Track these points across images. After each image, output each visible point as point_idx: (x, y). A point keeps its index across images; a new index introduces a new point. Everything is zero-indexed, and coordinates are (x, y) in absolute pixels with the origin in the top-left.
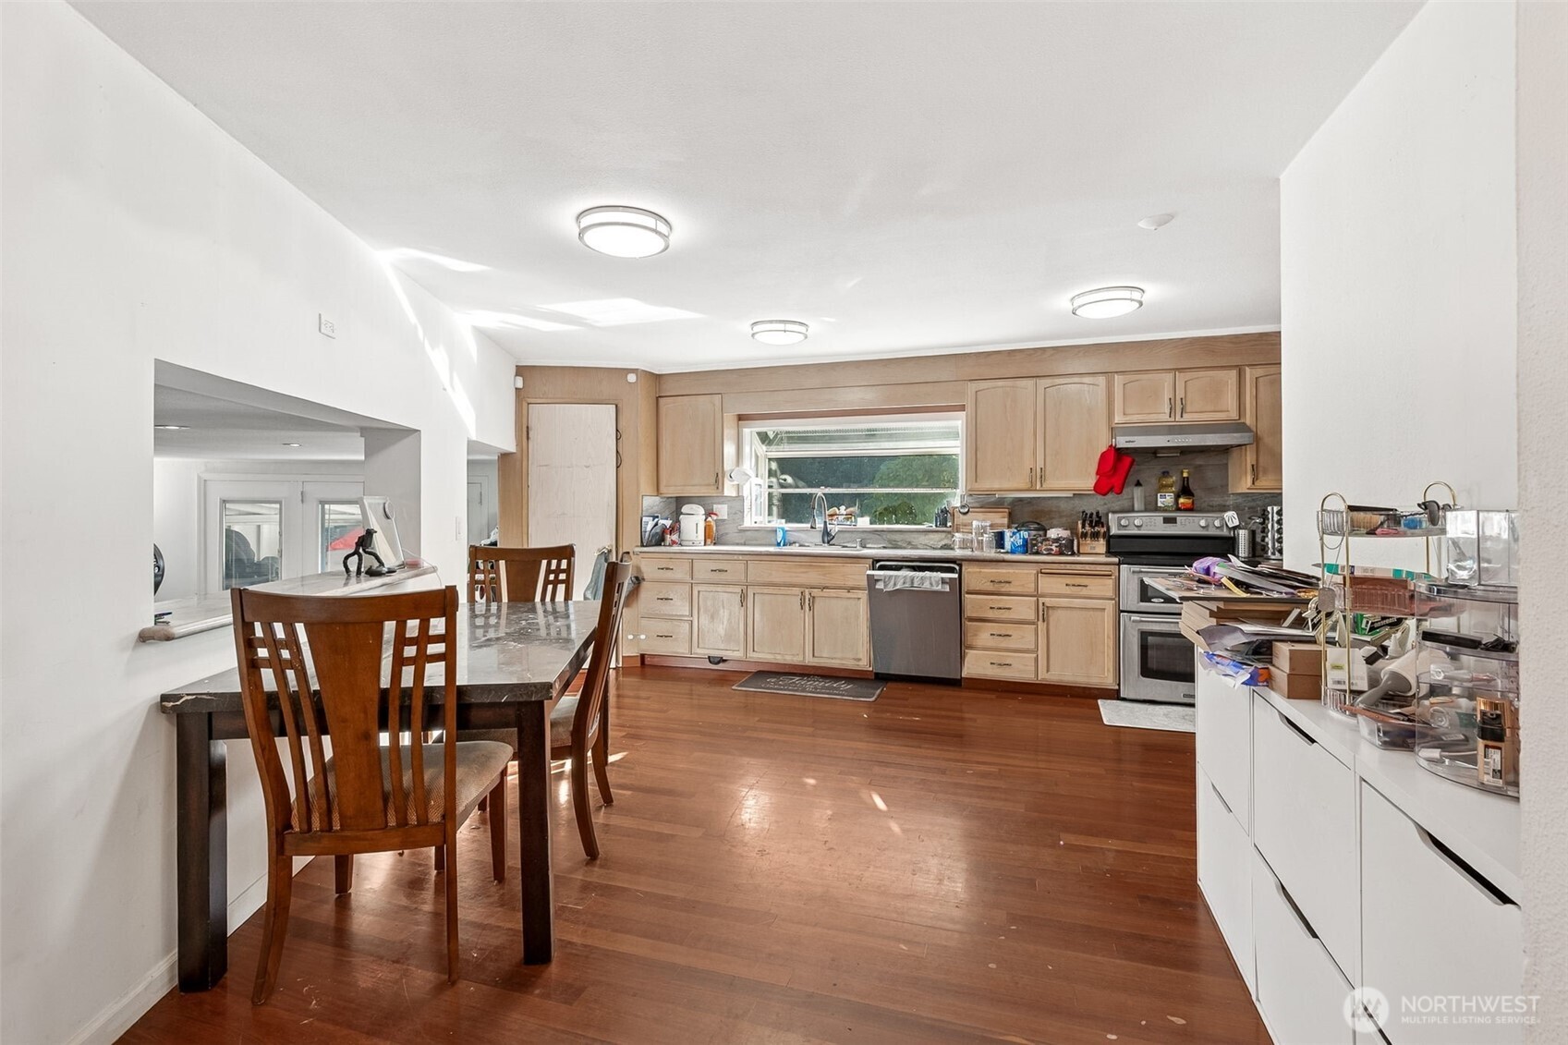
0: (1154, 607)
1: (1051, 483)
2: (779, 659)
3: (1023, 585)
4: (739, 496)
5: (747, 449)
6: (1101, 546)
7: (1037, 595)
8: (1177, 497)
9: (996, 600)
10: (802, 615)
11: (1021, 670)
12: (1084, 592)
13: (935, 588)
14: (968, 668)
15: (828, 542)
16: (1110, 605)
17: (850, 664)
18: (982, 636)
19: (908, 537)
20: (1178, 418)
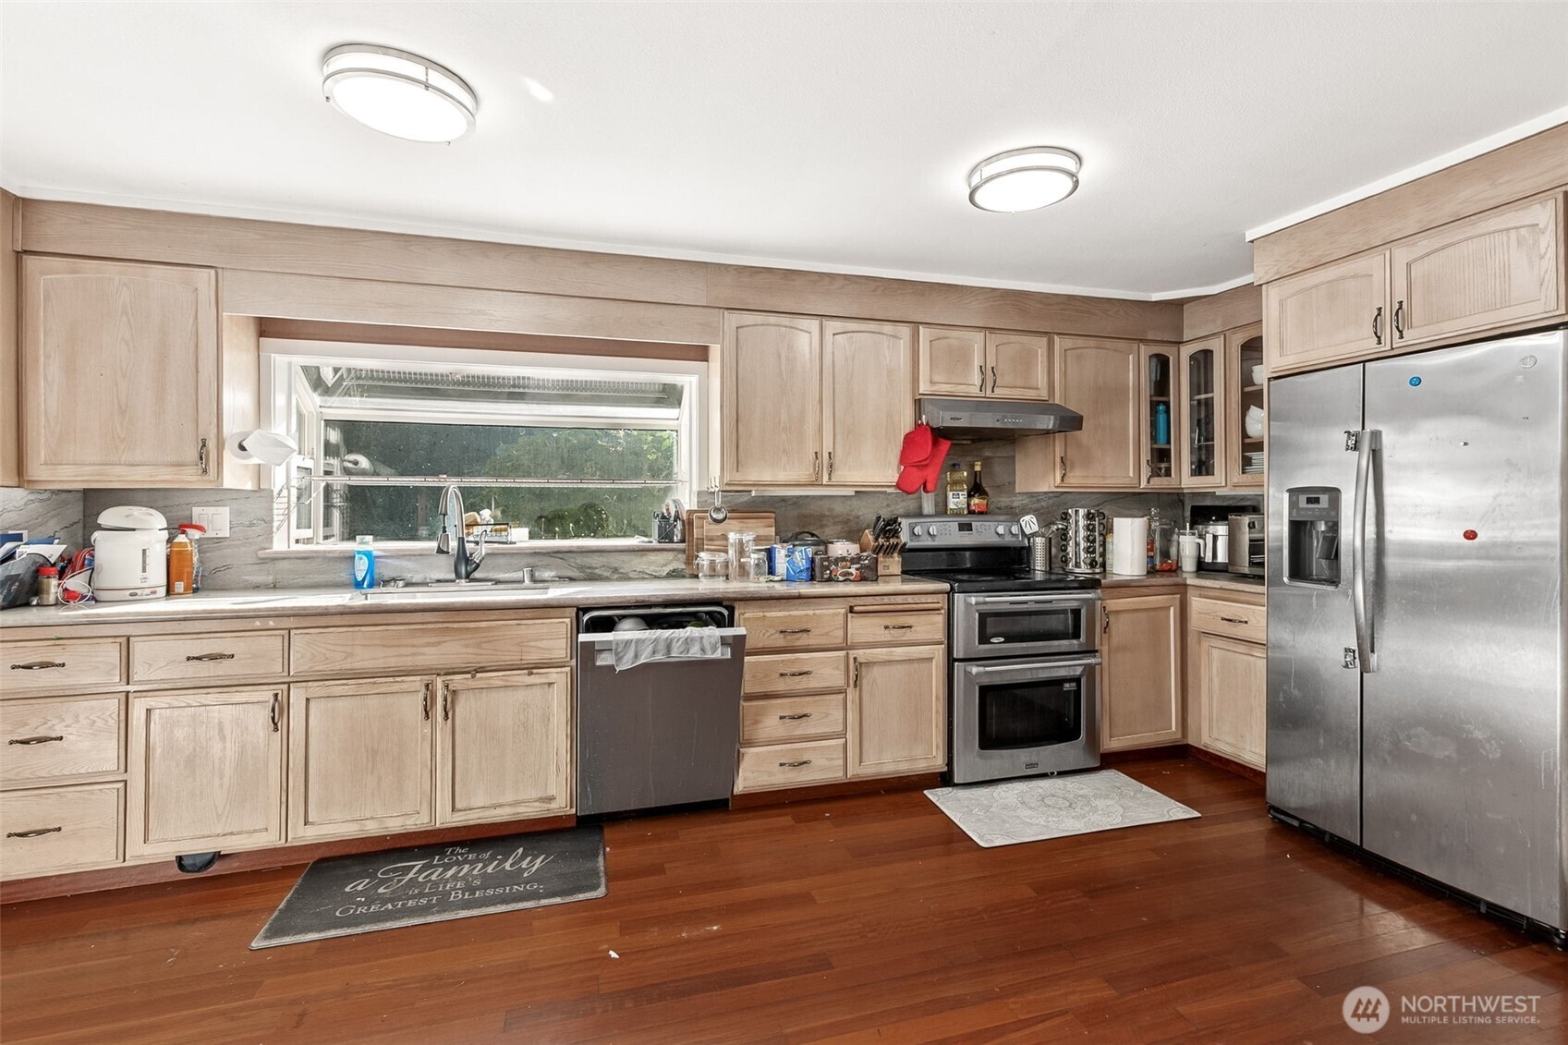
0: (995, 649)
1: (844, 475)
2: (372, 829)
3: (827, 634)
4: (259, 490)
5: (280, 400)
6: (894, 564)
7: (846, 647)
8: (970, 496)
9: (789, 661)
10: (427, 731)
11: (824, 768)
12: (909, 636)
13: (709, 656)
14: (745, 779)
15: (468, 576)
16: (939, 652)
17: (531, 811)
18: (769, 723)
19: (615, 560)
20: (989, 393)
